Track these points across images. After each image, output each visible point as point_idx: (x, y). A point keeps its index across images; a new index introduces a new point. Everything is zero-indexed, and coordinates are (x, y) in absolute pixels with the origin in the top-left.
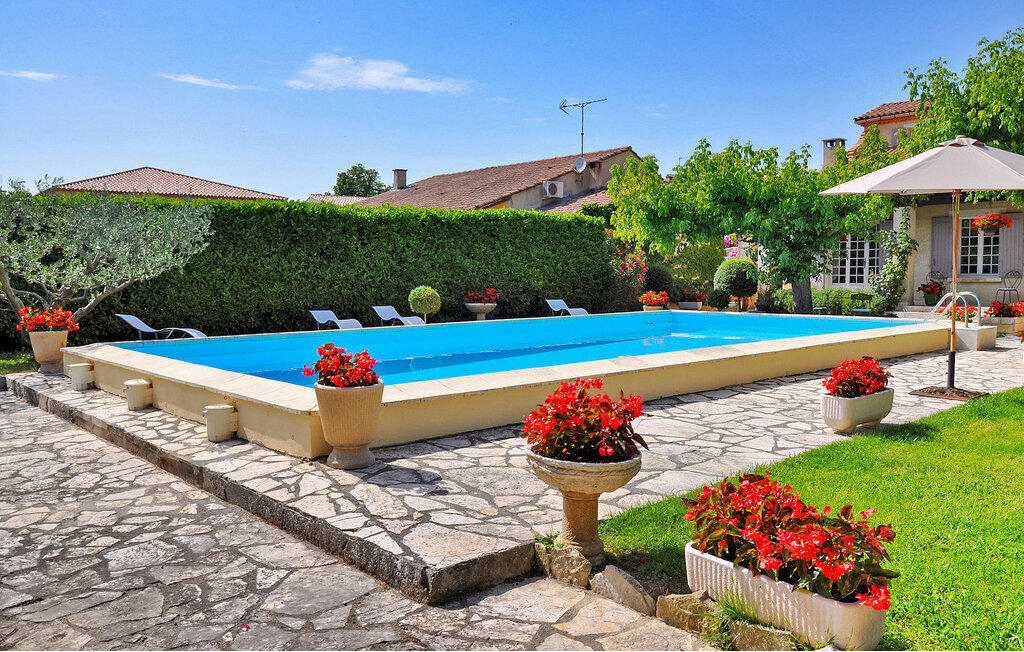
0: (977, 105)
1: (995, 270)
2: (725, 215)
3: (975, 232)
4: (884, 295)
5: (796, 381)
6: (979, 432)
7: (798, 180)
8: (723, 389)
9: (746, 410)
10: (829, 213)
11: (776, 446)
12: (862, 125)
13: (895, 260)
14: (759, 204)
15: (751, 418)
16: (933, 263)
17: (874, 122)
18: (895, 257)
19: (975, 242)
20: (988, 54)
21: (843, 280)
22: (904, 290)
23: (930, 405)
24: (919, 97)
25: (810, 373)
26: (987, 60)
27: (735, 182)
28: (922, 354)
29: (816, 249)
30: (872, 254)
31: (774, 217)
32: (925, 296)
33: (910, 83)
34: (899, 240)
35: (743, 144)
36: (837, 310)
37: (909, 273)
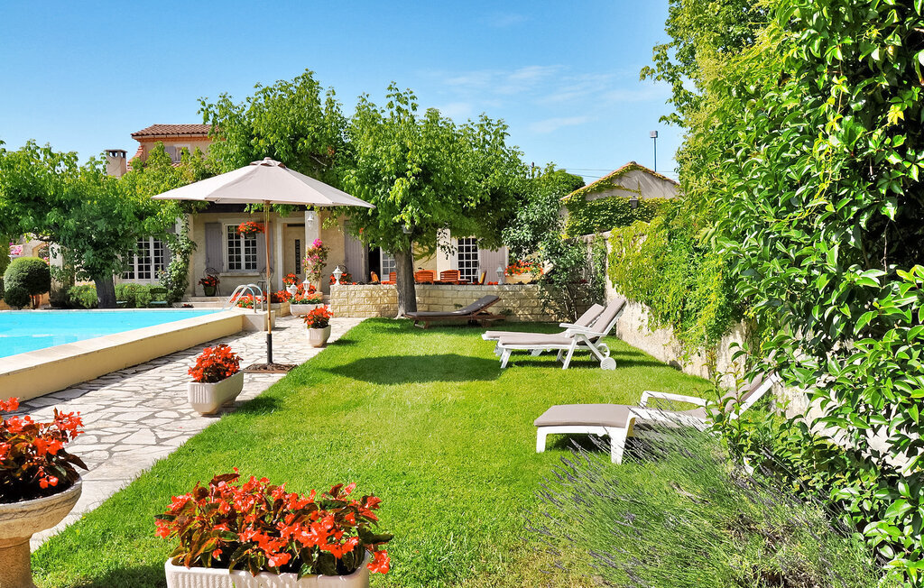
0: (258, 135)
1: (254, 266)
2: (25, 214)
3: (238, 237)
4: (172, 289)
5: (137, 372)
6: (309, 397)
7: (99, 185)
8: (70, 388)
9: (108, 406)
10: (130, 217)
11: (158, 438)
12: (139, 140)
13: (179, 258)
14: (60, 205)
15: (117, 414)
16: (208, 260)
17: (161, 139)
18: (178, 256)
19: (238, 244)
20: (262, 95)
21: (132, 276)
22: (188, 284)
23: (262, 380)
24: (210, 123)
25: (145, 363)
26: (262, 101)
27: (34, 182)
28: (226, 337)
29: (117, 248)
30: (156, 253)
31: (76, 217)
32: (205, 289)
33: (202, 110)
34: (181, 242)
35: (42, 146)
36: (131, 303)
37: (190, 269)
